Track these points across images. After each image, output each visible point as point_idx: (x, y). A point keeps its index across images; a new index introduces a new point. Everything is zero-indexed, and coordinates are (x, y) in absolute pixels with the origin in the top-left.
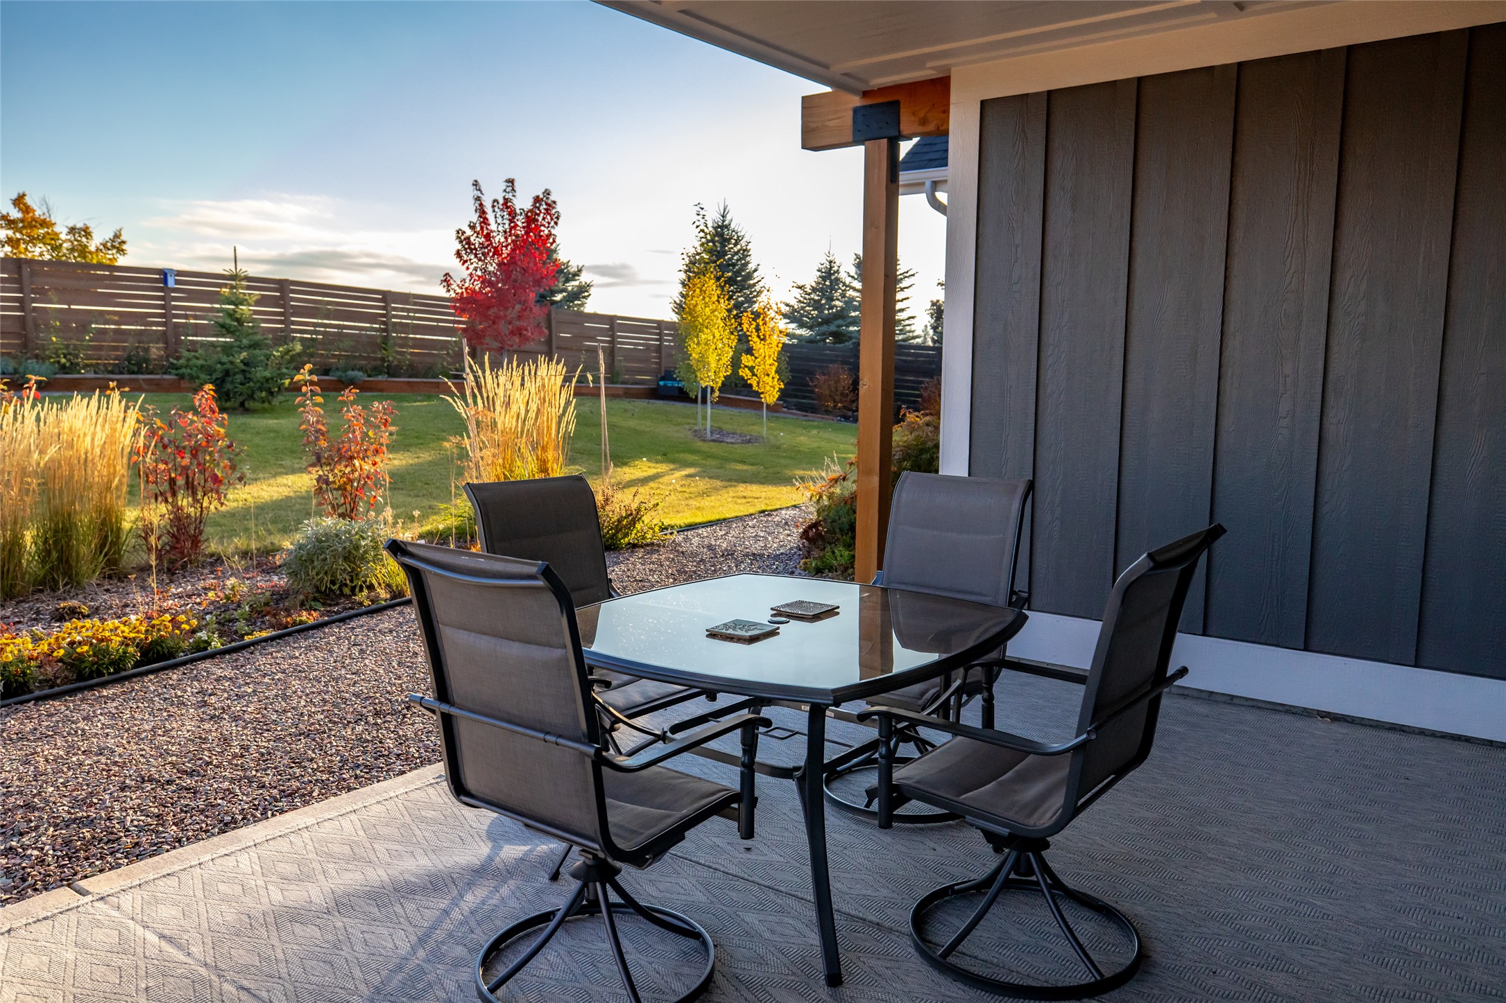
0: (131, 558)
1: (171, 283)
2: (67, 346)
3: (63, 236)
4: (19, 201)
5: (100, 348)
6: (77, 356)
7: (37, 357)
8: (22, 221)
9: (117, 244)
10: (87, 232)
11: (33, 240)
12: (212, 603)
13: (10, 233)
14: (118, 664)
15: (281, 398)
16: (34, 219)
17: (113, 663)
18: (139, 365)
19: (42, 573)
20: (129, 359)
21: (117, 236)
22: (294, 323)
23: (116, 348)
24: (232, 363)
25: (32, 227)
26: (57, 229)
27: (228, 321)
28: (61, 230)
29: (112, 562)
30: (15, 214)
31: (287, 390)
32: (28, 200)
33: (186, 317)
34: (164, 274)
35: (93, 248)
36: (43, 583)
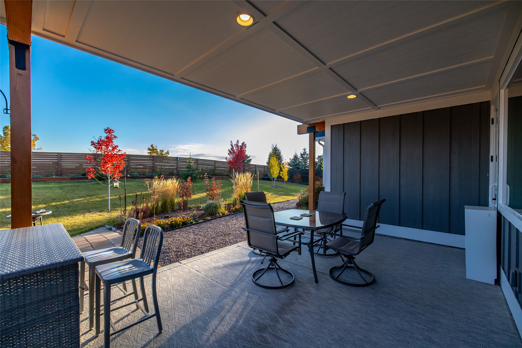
0: (176, 207)
1: (178, 160)
2: (160, 171)
3: (159, 152)
4: (152, 146)
5: (166, 171)
6: (162, 173)
7: (155, 173)
8: (152, 149)
9: (168, 153)
10: (163, 151)
11: (154, 152)
12: (191, 216)
13: (150, 151)
14: (179, 225)
15: (197, 180)
16: (154, 149)
17: (178, 225)
18: (172, 174)
19: (161, 210)
20: (171, 173)
21: (168, 151)
22: (199, 166)
23: (168, 171)
24: (189, 173)
25: (154, 150)
26: (158, 151)
27: (189, 166)
28: (159, 151)
29: (173, 208)
30: (151, 148)
31: (198, 178)
32: (153, 146)
33: (181, 165)
34: (177, 158)
35: (164, 154)
36: (162, 212)
